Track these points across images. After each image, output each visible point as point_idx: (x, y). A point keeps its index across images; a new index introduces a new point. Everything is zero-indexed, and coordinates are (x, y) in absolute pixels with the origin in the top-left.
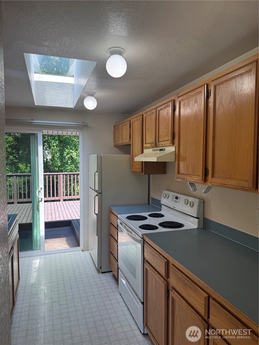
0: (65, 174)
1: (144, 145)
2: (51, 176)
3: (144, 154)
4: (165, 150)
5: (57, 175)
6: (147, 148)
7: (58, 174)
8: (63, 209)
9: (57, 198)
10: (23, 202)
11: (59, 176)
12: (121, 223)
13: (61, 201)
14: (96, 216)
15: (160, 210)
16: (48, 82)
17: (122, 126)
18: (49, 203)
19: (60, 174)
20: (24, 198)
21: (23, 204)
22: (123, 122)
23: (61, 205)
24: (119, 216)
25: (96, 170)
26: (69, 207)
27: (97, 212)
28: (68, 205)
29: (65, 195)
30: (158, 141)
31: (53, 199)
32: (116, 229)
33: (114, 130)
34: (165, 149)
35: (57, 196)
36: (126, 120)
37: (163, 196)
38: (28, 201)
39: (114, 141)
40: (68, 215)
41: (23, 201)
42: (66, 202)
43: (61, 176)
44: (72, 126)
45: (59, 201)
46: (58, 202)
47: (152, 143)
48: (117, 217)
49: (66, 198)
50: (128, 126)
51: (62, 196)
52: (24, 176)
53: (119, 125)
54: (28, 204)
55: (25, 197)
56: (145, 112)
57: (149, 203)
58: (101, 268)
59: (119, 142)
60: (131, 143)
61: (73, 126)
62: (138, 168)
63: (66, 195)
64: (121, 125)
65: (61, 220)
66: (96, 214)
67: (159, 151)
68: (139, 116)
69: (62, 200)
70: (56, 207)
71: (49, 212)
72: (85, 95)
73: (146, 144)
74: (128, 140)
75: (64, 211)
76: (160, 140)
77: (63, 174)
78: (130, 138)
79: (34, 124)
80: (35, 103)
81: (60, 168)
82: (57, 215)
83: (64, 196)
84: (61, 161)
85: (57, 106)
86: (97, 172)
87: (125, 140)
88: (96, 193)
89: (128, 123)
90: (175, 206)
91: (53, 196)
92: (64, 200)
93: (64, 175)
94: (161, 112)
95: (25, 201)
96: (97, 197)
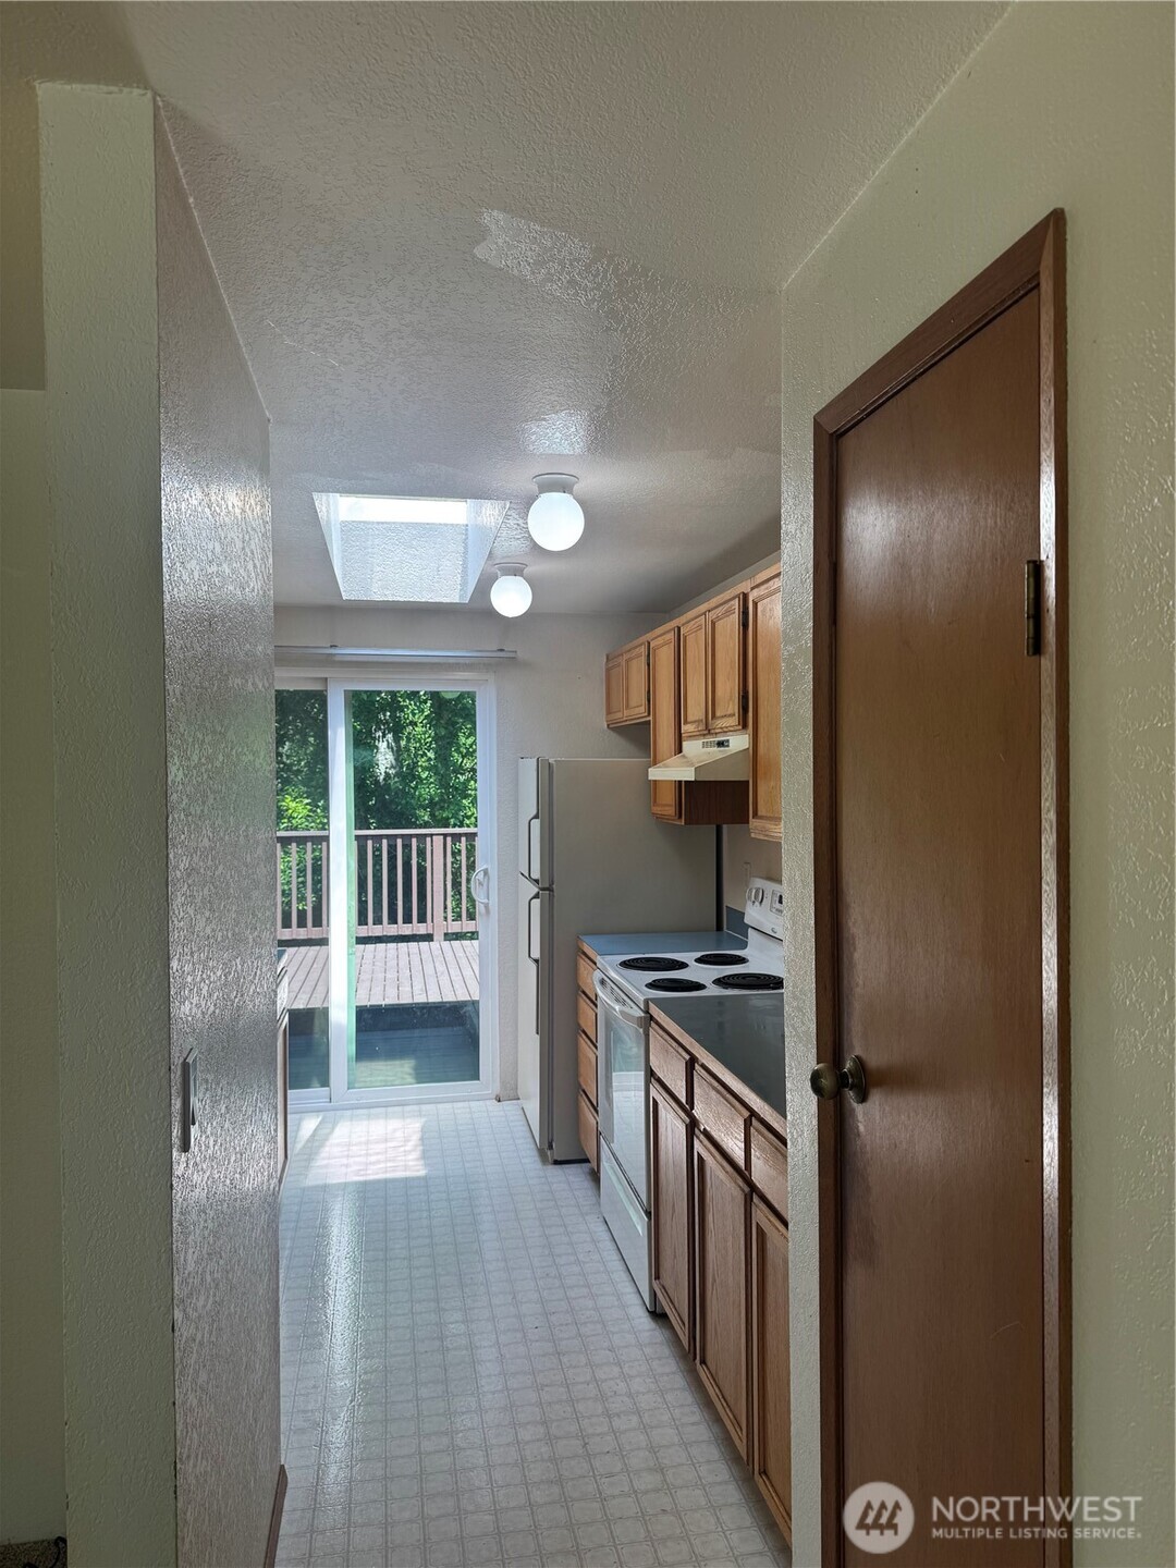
0: (453, 835)
1: (684, 728)
2: (399, 841)
3: (684, 756)
4: (728, 746)
5: (421, 838)
6: (691, 737)
7: (426, 835)
8: (441, 968)
9: (422, 929)
10: (293, 940)
11: (428, 839)
12: (602, 982)
13: (435, 938)
14: (534, 966)
15: (744, 945)
16: (383, 523)
17: (627, 661)
18: (392, 946)
19: (431, 835)
20: (299, 927)
21: (296, 948)
22: (628, 647)
23: (437, 952)
24: (598, 959)
25: (535, 812)
26: (463, 962)
27: (536, 954)
28: (460, 954)
29: (450, 915)
30: (714, 716)
31: (406, 930)
32: (591, 1005)
33: (608, 670)
34: (728, 741)
35: (422, 919)
36: (636, 642)
37: (750, 898)
38: (313, 937)
39: (609, 712)
40: (456, 986)
41: (294, 937)
42: (456, 944)
43: (438, 841)
44: (461, 661)
45: (428, 938)
46: (424, 945)
47: (699, 721)
48: (595, 964)
49: (455, 927)
50: (643, 659)
51: (439, 922)
52: (301, 841)
53: (619, 655)
54: (313, 948)
55: (302, 923)
56: (683, 619)
57: (719, 927)
58: (551, 1147)
59: (619, 715)
60: (651, 718)
61: (467, 661)
62: (667, 803)
63: (458, 917)
64: (625, 657)
65: (430, 1001)
66: (536, 961)
67: (716, 749)
68: (668, 632)
69: (439, 936)
70: (416, 960)
71: (388, 976)
72: (495, 569)
73: (686, 722)
74: (642, 709)
75: (442, 973)
76: (718, 714)
77: (445, 835)
78: (649, 701)
79: (337, 658)
80: (343, 594)
81: (437, 813)
82: (418, 986)
83: (446, 919)
84: (443, 782)
85: (411, 600)
86: (536, 817)
87: (638, 711)
88: (535, 890)
89: (643, 650)
90: (777, 928)
91: (408, 919)
92: (449, 937)
93: (449, 839)
94: (719, 625)
95: (302, 937)
96: (536, 903)
